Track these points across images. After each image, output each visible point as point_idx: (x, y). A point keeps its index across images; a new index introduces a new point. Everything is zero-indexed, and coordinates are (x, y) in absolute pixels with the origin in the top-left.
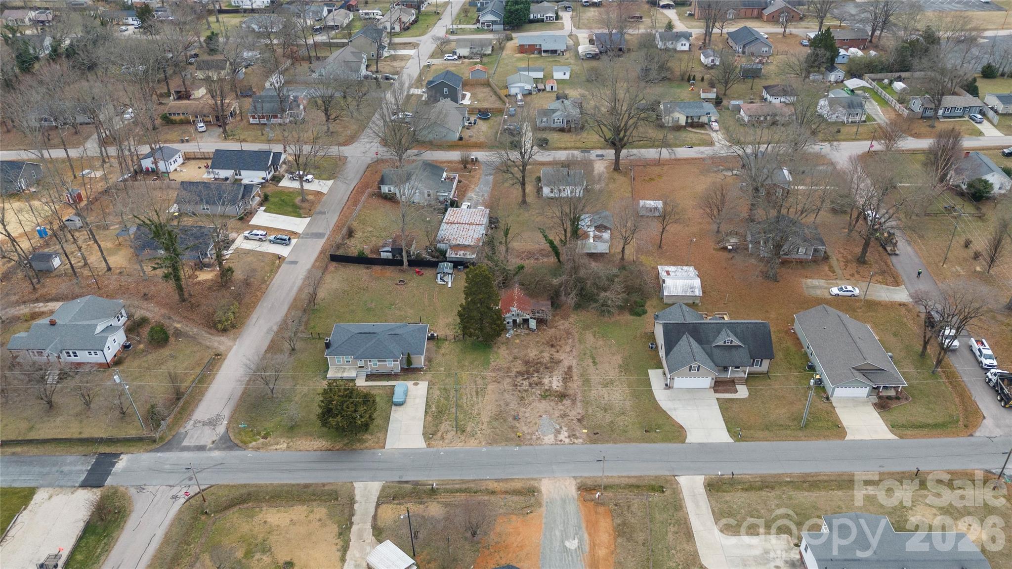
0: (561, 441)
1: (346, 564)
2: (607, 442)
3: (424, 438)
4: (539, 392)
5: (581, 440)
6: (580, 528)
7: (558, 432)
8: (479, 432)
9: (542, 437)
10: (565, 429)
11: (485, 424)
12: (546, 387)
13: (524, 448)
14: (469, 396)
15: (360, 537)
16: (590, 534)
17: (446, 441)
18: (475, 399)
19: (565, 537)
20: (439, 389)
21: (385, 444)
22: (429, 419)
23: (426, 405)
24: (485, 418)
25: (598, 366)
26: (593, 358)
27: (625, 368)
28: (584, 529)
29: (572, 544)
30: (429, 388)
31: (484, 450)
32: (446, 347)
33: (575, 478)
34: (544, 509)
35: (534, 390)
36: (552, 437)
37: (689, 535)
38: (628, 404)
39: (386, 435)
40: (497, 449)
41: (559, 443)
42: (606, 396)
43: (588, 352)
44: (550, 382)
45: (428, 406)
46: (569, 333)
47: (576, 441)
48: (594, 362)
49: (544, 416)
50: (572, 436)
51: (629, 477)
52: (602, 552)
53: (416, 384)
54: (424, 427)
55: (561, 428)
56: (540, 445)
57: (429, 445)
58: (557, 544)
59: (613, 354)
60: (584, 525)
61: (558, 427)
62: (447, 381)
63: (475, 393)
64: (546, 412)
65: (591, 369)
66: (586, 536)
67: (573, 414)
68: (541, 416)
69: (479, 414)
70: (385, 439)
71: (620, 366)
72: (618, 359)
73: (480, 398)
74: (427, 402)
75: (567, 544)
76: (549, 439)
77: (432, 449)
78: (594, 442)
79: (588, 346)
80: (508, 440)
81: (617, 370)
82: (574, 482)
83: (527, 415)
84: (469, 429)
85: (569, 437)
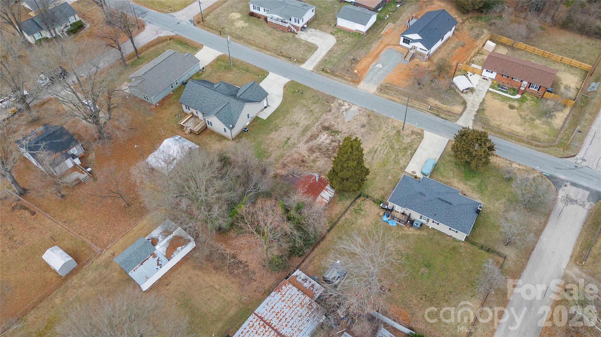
0: (349, 105)
1: (483, 98)
2: (326, 95)
3: (423, 136)
4: (338, 137)
5: (339, 101)
6: (371, 70)
7: (346, 110)
8: (389, 127)
9: (357, 111)
10: (342, 110)
11: (383, 130)
12: (331, 137)
13: (371, 109)
14: (382, 152)
15: (474, 106)
16: (369, 67)
17: (411, 129)
18: (380, 148)
19: (380, 69)
20: (399, 164)
21: (449, 142)
22: (415, 146)
23: (413, 155)
24: (381, 133)
25: (289, 136)
26: (286, 142)
27: (276, 128)
28: (370, 69)
29: (380, 66)
30: (405, 167)
31: (392, 116)
32: (377, 194)
33: (357, 88)
34: (381, 82)
35: (340, 139)
36: (352, 109)
37: (330, 51)
38: (295, 110)
39: (446, 147)
40: (385, 114)
41: (351, 104)
42: (302, 119)
43: (285, 147)
44: (326, 139)
45: (412, 155)
46: (284, 166)
47: (342, 102)
48: (289, 139)
49: (347, 121)
50: (341, 105)
51: (332, 79)
52: (369, 60)
53: (414, 172)
54: (420, 142)
55: (343, 111)
56: (361, 107)
57: (423, 131)
58: (385, 68)
59: (272, 139)
60: (368, 71)
61: (344, 113)
62: (391, 167)
63: (377, 152)
64: (344, 123)
65: (295, 136)
66: (371, 67)
67: (329, 116)
68: (349, 122)
69: (383, 138)
70: (447, 145)
71: (276, 131)
72: (273, 135)
73: (376, 148)
74: (412, 157)
75: (381, 66)
76: (354, 108)
77: (422, 128)
78: (334, 98)
79: (281, 151)
80: (377, 117)
81: (281, 129)
82: (358, 86)
83: (355, 126)
84: (394, 132)
85: (343, 105)
